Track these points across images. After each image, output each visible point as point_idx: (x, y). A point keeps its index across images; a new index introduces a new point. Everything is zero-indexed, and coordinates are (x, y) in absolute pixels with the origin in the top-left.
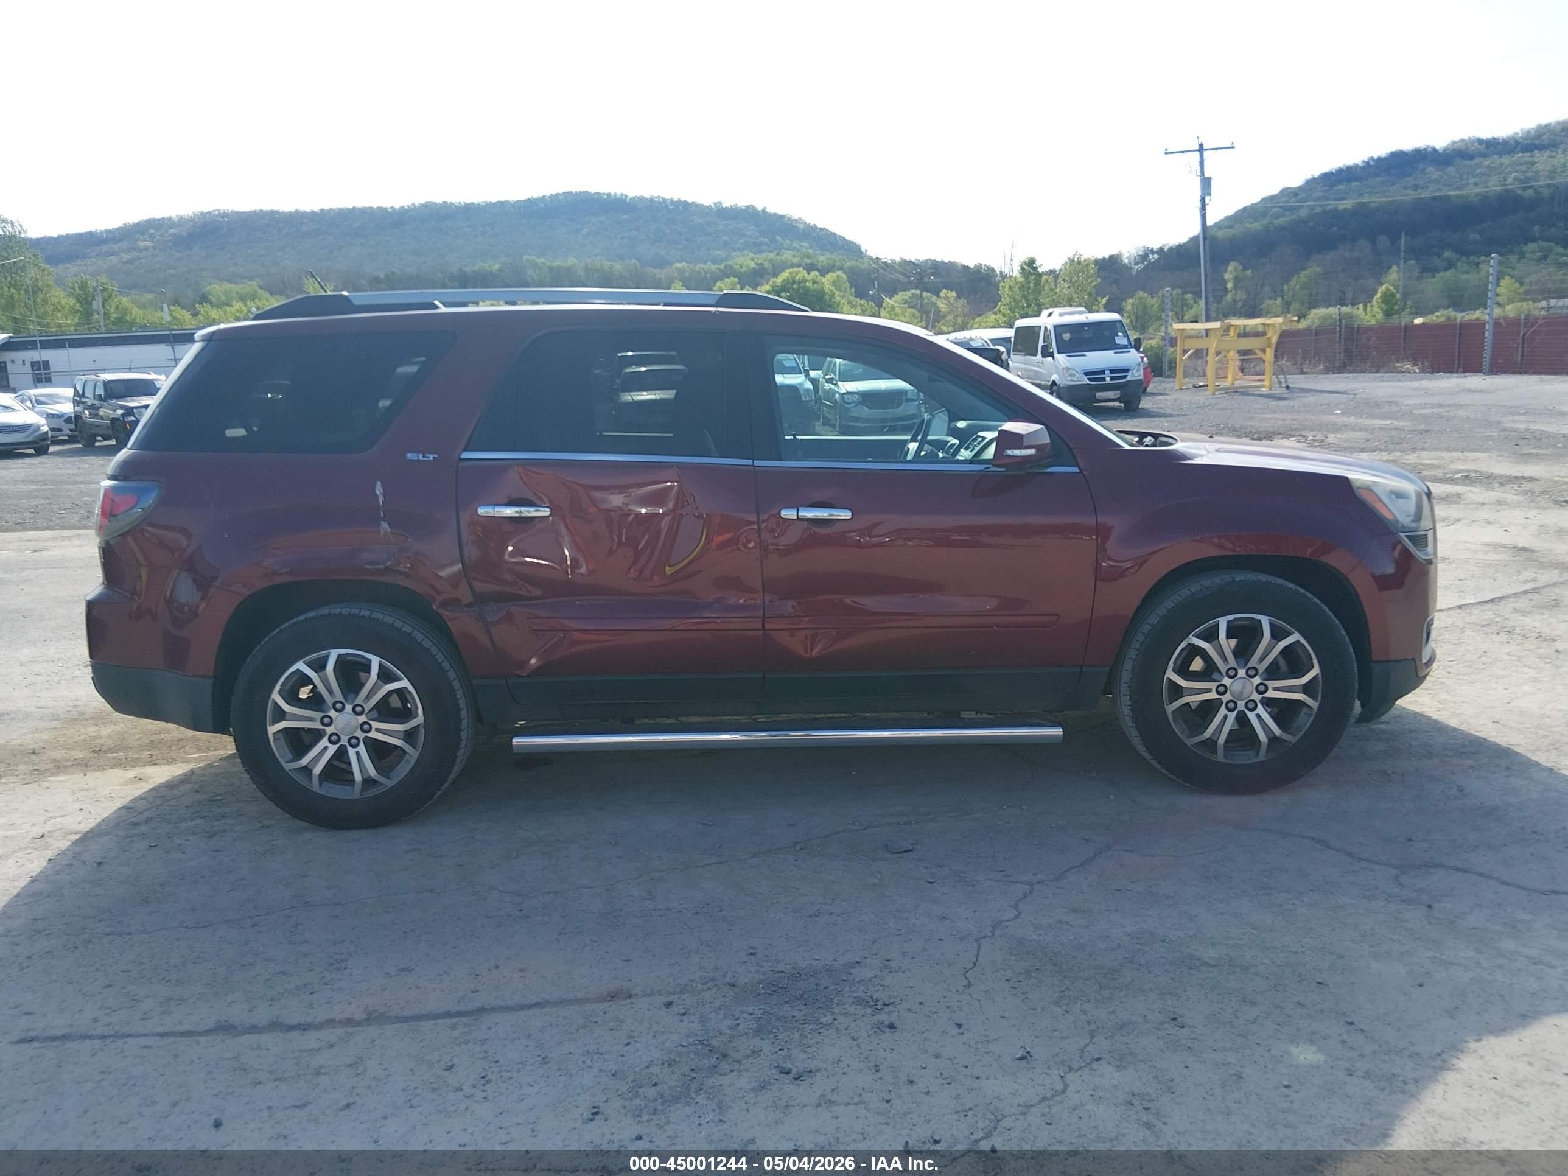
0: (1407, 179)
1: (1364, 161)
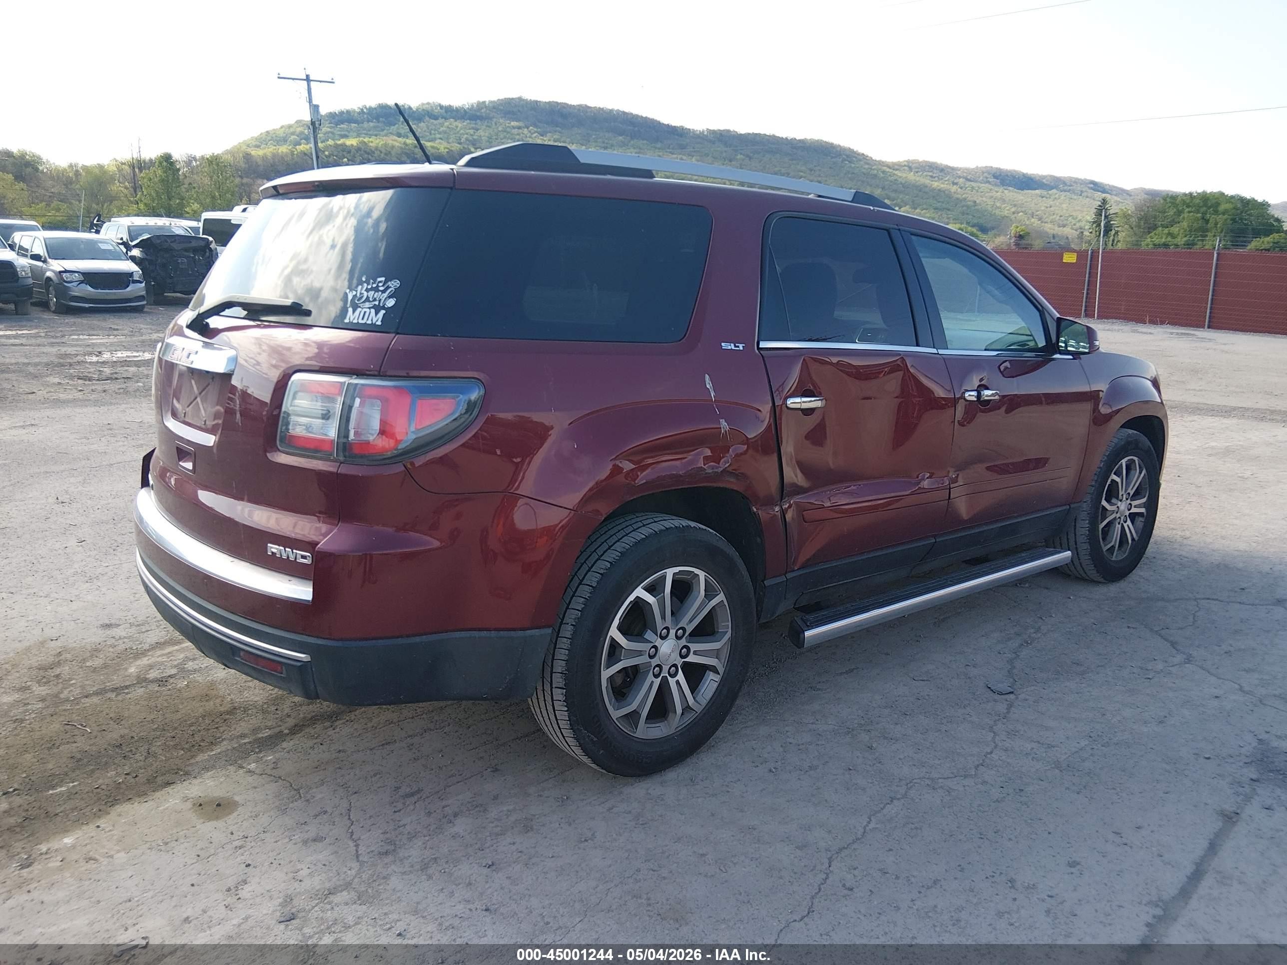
0: (392, 127)
1: (359, 108)
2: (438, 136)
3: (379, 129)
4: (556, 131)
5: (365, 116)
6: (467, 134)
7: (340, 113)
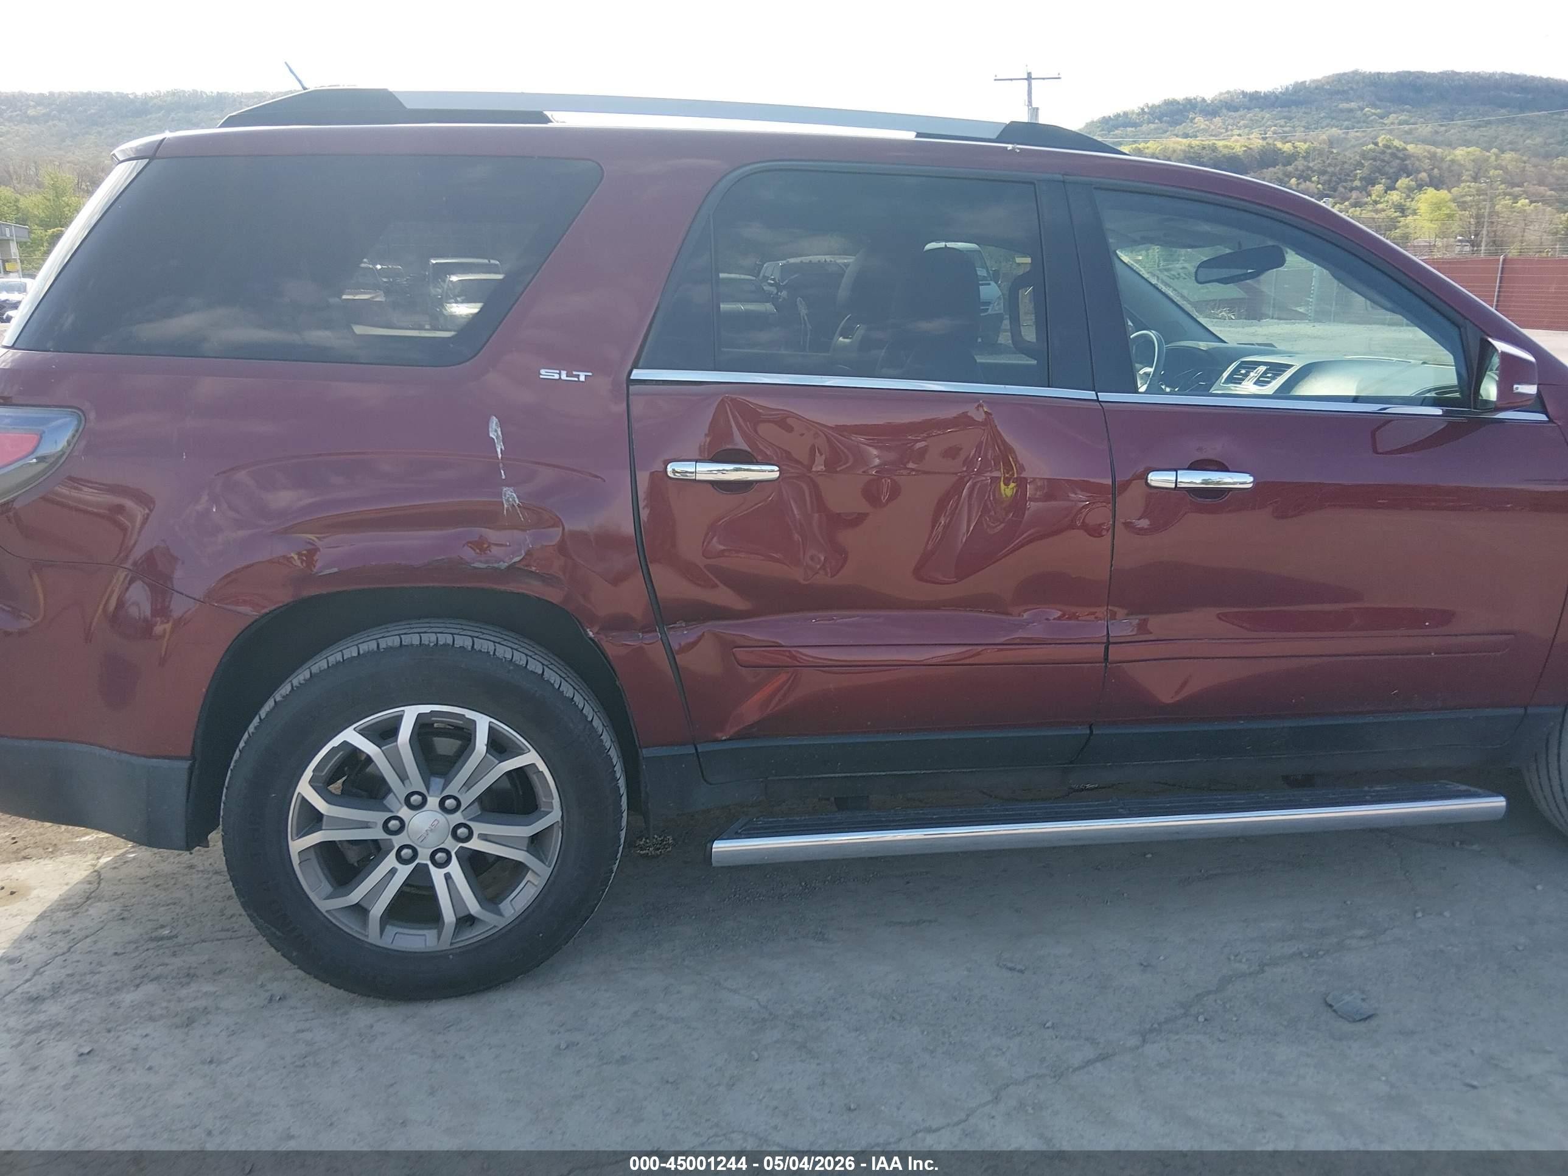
0: (1178, 127)
2: (1237, 132)
3: (1161, 131)
4: (1403, 111)
5: (1146, 117)
6: (1275, 126)
7: (1115, 116)
